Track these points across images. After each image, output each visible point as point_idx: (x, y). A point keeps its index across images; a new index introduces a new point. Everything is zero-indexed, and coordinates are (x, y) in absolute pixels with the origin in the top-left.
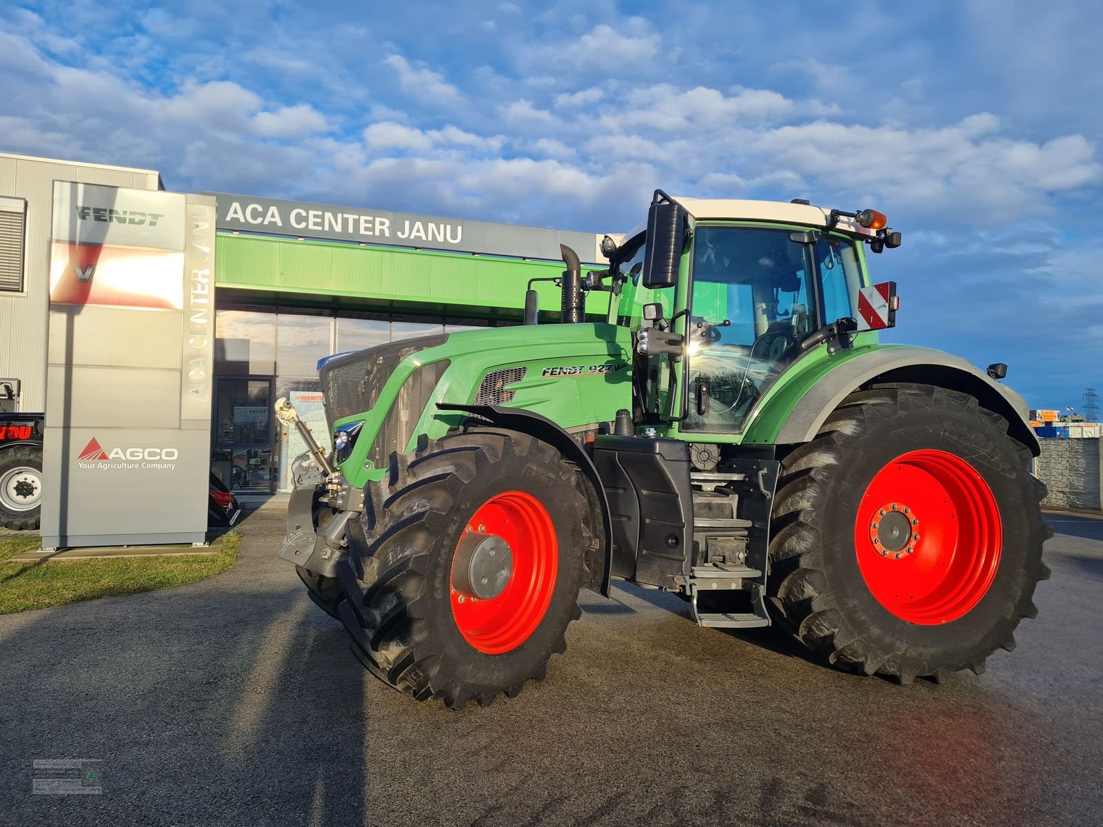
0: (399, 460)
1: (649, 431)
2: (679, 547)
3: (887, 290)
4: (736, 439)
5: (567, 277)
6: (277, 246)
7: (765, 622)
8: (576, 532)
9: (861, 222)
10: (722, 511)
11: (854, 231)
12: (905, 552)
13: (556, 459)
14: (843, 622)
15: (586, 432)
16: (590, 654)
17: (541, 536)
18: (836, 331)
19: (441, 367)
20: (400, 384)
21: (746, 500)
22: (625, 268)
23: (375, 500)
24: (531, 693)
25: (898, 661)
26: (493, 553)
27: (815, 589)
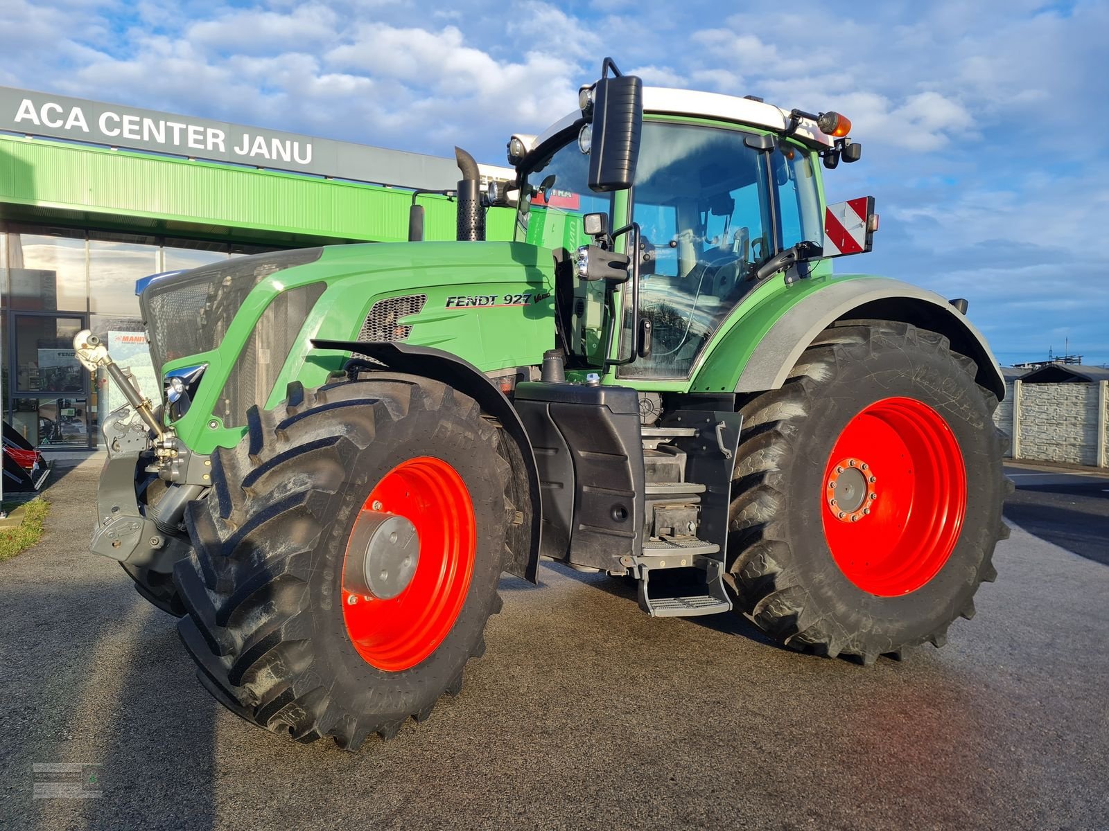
0: (262, 418)
1: (592, 376)
2: (627, 522)
3: (863, 207)
4: (681, 386)
5: (463, 187)
6: (84, 157)
7: (726, 607)
8: (497, 505)
9: (822, 128)
10: (669, 474)
11: (813, 138)
12: (860, 514)
13: (475, 414)
14: (807, 601)
15: (501, 378)
16: (504, 647)
17: (454, 512)
18: (796, 258)
19: (314, 291)
20: (257, 313)
21: (694, 459)
22: (534, 180)
23: (228, 475)
24: (447, 713)
25: (863, 640)
26: (394, 539)
27: (778, 563)
